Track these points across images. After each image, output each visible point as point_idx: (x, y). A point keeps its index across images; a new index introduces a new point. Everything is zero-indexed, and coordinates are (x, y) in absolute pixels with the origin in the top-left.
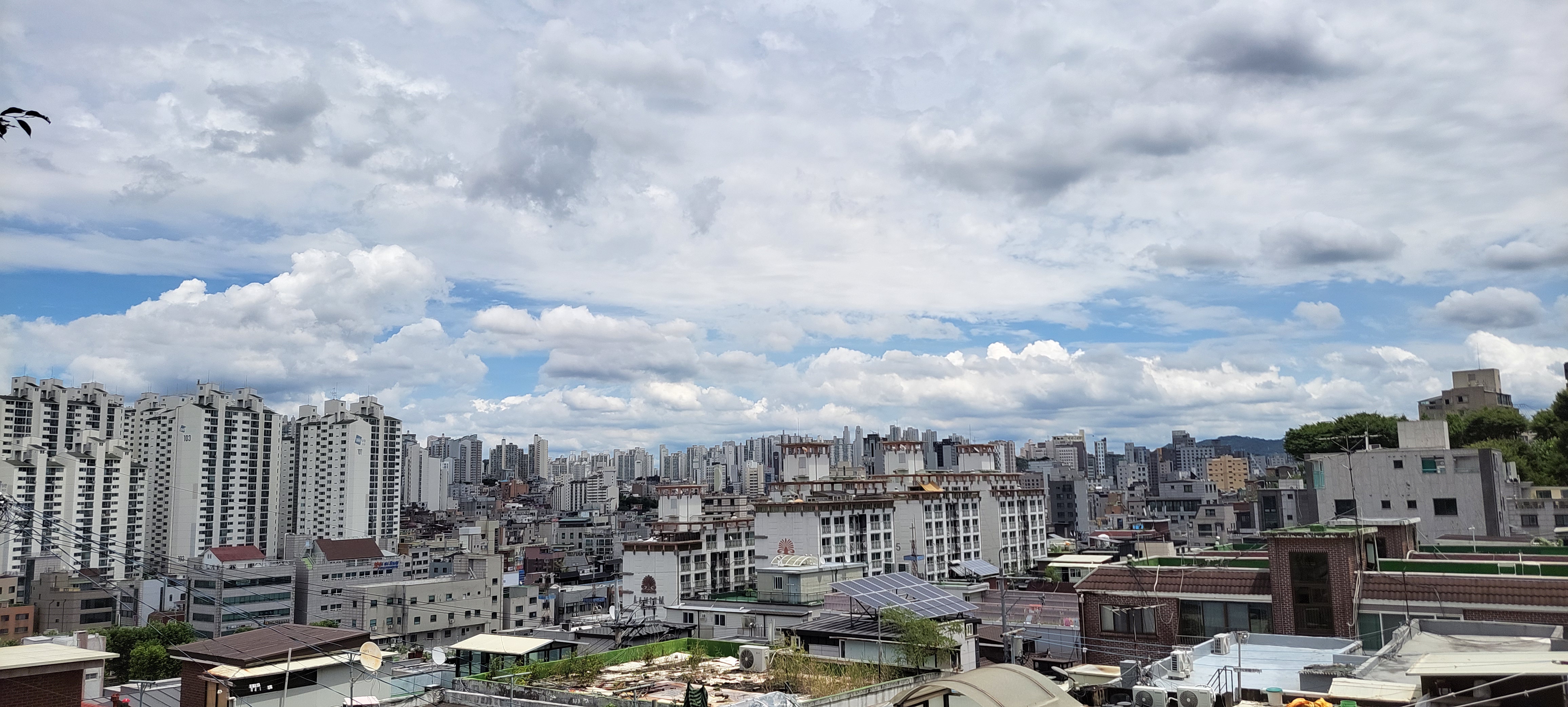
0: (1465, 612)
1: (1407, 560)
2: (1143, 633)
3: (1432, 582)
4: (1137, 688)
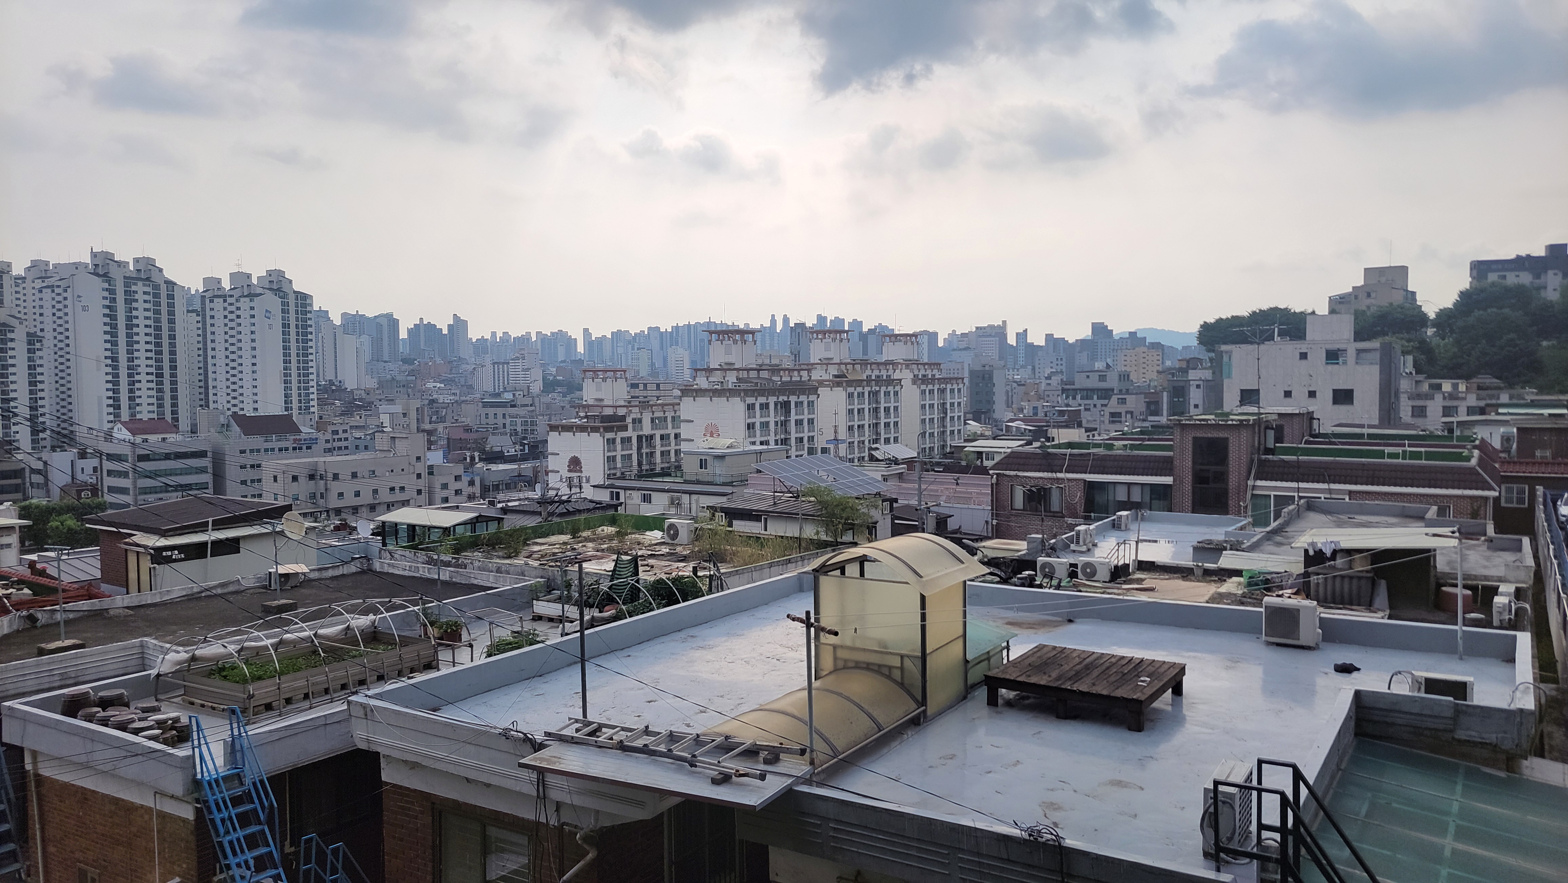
0: (1351, 493)
1: (1303, 445)
2: (1050, 512)
3: (1323, 465)
4: (1042, 560)
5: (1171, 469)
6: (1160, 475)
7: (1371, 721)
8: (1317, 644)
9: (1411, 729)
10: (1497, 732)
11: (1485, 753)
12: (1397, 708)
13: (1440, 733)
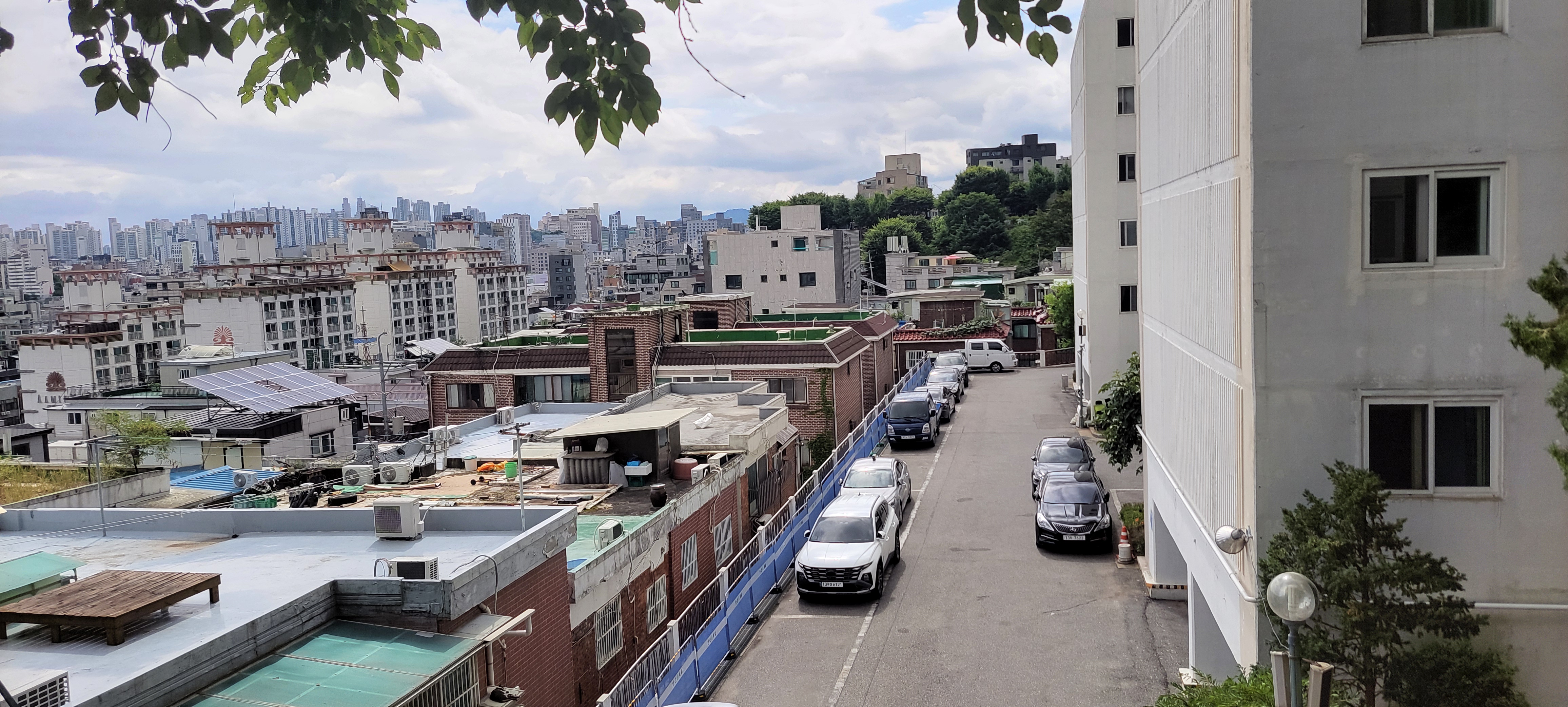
0: (733, 372)
3: (712, 349)
4: (346, 468)
5: (588, 360)
6: (579, 366)
7: (347, 605)
8: (419, 534)
9: (374, 608)
10: (431, 602)
11: (423, 620)
12: (362, 591)
13: (394, 608)
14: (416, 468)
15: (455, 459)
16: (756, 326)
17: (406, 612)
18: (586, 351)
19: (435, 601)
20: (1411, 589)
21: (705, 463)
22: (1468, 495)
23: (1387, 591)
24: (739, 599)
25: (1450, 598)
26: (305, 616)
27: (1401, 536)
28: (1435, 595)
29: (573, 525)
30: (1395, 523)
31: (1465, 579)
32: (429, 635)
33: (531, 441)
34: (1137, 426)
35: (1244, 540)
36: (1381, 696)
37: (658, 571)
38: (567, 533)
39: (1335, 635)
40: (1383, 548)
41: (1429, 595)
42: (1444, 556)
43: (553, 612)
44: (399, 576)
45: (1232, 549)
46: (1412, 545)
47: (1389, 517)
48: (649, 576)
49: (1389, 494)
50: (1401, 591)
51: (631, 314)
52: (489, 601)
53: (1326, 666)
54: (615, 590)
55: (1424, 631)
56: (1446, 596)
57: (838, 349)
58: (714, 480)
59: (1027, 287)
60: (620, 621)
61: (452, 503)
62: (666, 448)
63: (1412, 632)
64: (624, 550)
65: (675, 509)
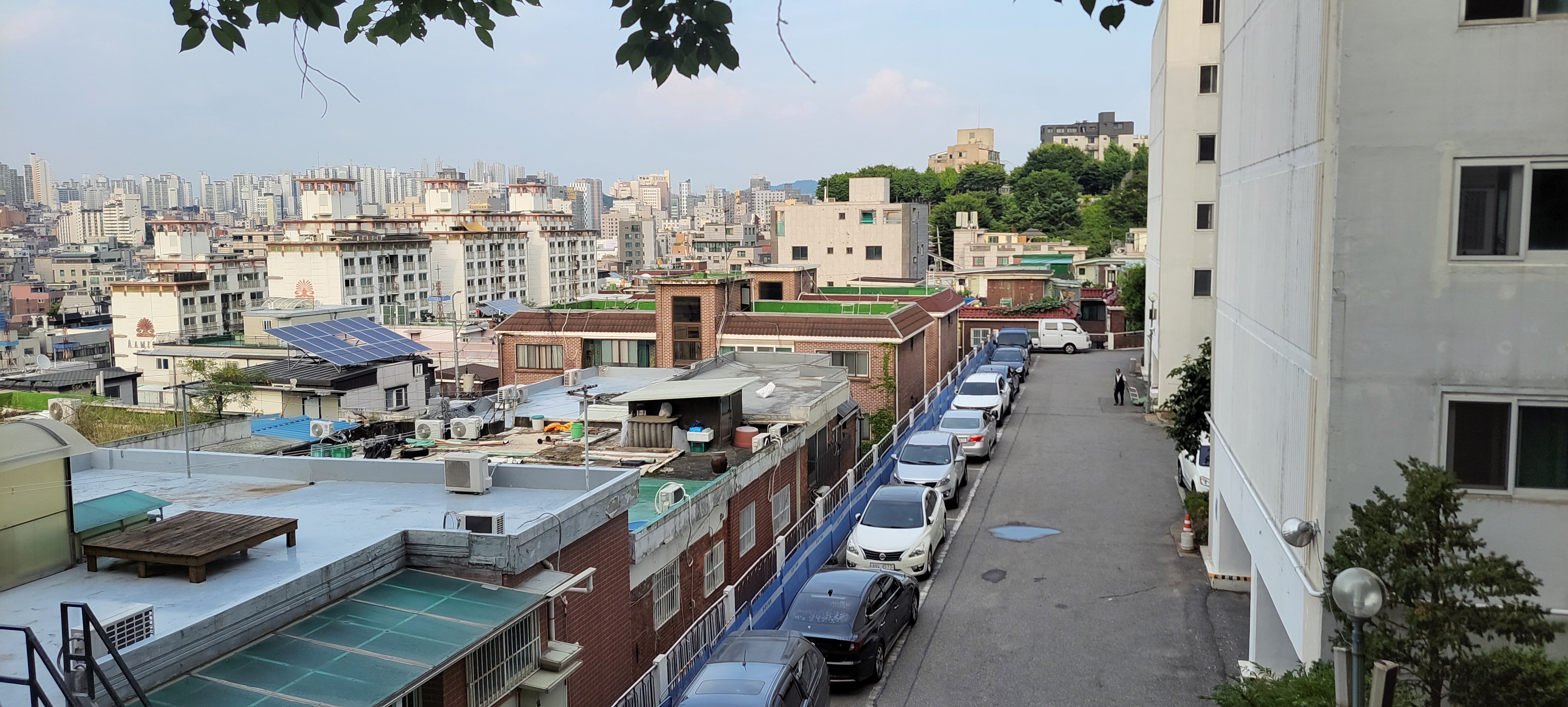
0: (795, 343)
3: (776, 320)
4: (418, 423)
5: (655, 326)
6: (646, 332)
7: (416, 555)
8: (487, 489)
9: (442, 558)
10: (496, 555)
11: (489, 573)
12: (432, 542)
13: (461, 560)
14: (485, 425)
15: (523, 418)
16: (821, 298)
17: (472, 564)
18: (653, 317)
19: (501, 555)
20: (1483, 591)
21: (766, 432)
22: (1550, 498)
23: (1456, 592)
24: (795, 568)
25: (1524, 603)
26: (377, 564)
27: (1475, 536)
28: (1509, 599)
29: (635, 487)
30: (1469, 522)
31: (1542, 584)
32: (494, 588)
33: (597, 403)
34: (1206, 414)
35: (1312, 534)
36: (1447, 698)
37: (717, 537)
38: (629, 495)
39: (1401, 634)
40: (1456, 549)
41: (1502, 598)
42: (1520, 559)
43: (613, 572)
44: (467, 529)
45: (1298, 542)
46: (1486, 547)
47: (1463, 517)
48: (708, 541)
49: (1465, 493)
50: (1473, 593)
51: (698, 281)
52: (552, 558)
53: (1390, 664)
54: (674, 554)
55: (1495, 635)
56: (1520, 601)
57: (903, 324)
58: (774, 449)
59: (1097, 268)
60: (678, 584)
61: (519, 461)
62: (728, 416)
63: (1482, 636)
64: (684, 514)
65: (735, 476)
